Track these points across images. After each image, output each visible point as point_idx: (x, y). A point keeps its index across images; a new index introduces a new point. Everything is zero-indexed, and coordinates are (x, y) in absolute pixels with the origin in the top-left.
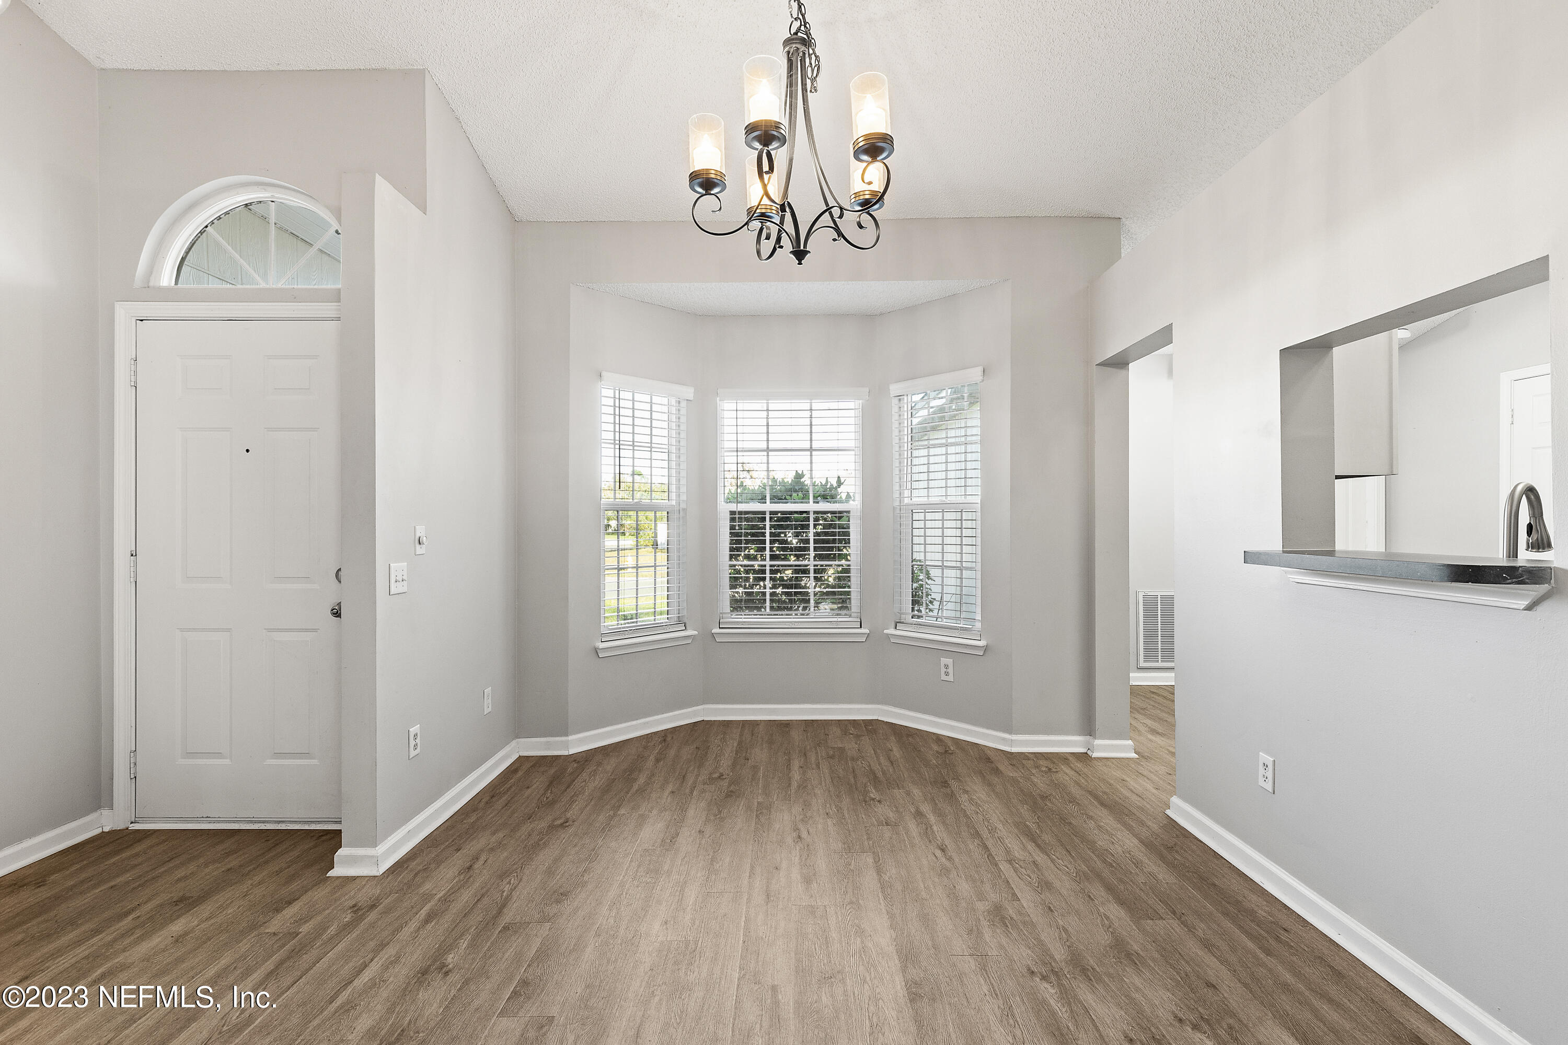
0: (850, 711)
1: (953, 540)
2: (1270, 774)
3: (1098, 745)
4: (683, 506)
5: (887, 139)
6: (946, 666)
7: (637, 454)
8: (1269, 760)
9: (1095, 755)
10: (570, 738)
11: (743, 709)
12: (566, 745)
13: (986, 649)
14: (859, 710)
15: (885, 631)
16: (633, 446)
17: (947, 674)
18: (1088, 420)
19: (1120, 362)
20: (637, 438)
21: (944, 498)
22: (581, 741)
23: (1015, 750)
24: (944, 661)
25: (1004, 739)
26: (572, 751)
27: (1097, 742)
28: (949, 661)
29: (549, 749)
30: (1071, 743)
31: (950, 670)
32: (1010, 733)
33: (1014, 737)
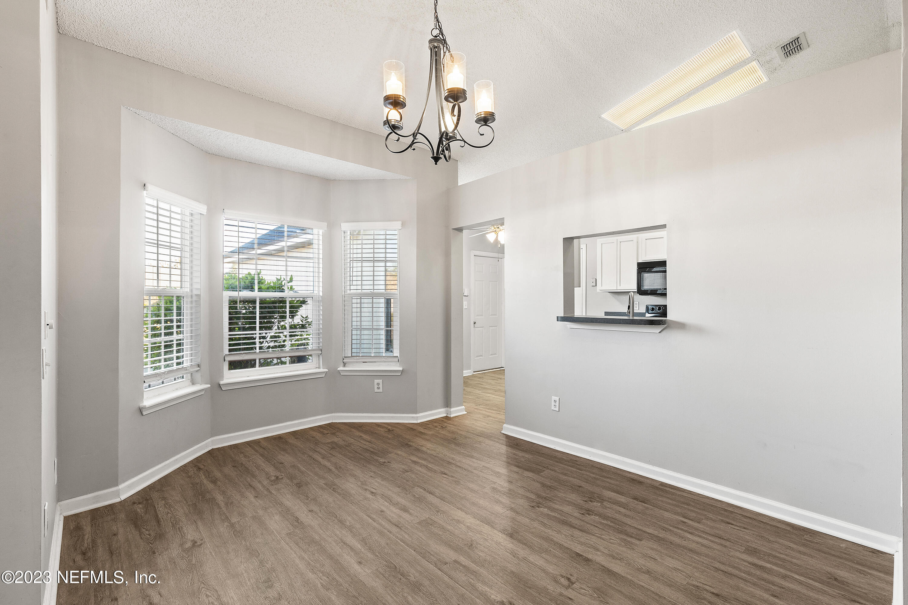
0: (315, 421)
1: (367, 314)
2: (557, 404)
3: (452, 411)
4: (195, 292)
5: (492, 114)
6: (378, 384)
7: (161, 251)
8: (557, 399)
9: (452, 416)
10: (121, 486)
11: (243, 434)
12: (118, 494)
13: (402, 372)
14: (321, 419)
15: (338, 369)
16: (158, 244)
17: (378, 388)
18: (447, 254)
19: (460, 230)
20: (161, 238)
21: (372, 291)
22: (130, 487)
23: (419, 421)
24: (376, 381)
25: (413, 417)
26: (123, 497)
27: (452, 409)
28: (380, 381)
29: (97, 502)
30: (439, 413)
31: (381, 386)
32: (416, 413)
33: (418, 415)
